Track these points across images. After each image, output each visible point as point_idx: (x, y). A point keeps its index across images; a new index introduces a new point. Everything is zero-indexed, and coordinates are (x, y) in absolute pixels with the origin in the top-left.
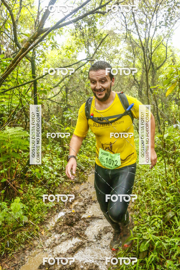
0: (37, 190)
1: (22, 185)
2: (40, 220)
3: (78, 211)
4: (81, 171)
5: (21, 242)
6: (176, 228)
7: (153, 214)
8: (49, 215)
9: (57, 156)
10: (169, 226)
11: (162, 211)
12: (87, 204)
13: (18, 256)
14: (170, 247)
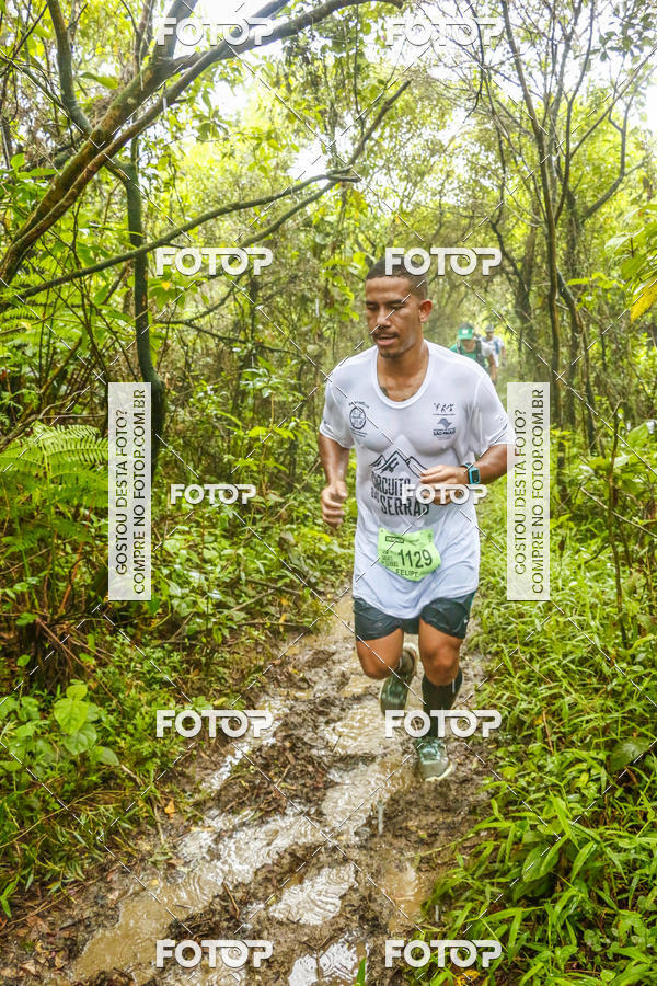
0: (147, 658)
1: (91, 638)
2: (159, 762)
6: (655, 799)
7: (572, 745)
8: (192, 745)
9: (217, 532)
10: (628, 790)
11: (603, 734)
13: (84, 891)
14: (632, 866)
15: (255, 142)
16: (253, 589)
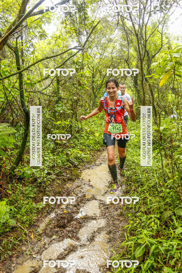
0: (27, 190)
1: (10, 185)
2: (28, 222)
3: (70, 211)
4: (74, 167)
5: (8, 249)
6: (175, 229)
7: (150, 213)
8: (39, 216)
9: (49, 152)
10: (166, 226)
11: (159, 209)
12: (80, 203)
13: (4, 264)
14: (167, 251)
15: (56, 39)
16: (59, 168)
